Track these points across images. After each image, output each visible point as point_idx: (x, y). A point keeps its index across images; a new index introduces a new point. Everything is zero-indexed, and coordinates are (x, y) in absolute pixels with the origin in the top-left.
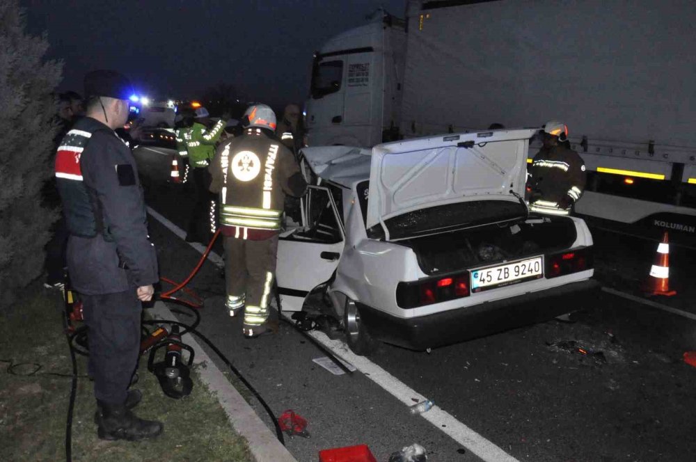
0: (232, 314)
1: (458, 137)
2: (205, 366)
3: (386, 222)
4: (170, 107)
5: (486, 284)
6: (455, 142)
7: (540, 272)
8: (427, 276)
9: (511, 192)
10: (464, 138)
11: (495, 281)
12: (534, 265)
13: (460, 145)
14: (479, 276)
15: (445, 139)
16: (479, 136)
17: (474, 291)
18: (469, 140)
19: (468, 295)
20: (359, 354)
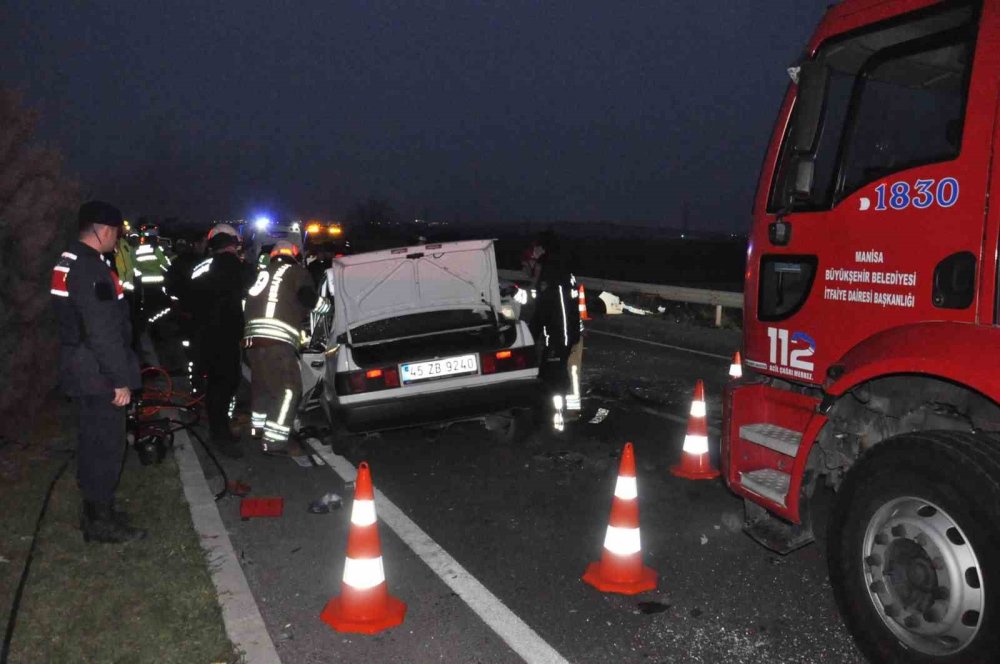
0: (253, 432)
1: (406, 251)
2: (182, 448)
3: (351, 331)
4: (294, 231)
5: (417, 377)
6: (404, 255)
7: (474, 368)
8: (358, 368)
9: (483, 301)
10: (413, 250)
11: (426, 375)
12: (468, 362)
13: (409, 257)
14: (410, 369)
15: (392, 252)
16: (427, 248)
17: (405, 383)
18: (418, 252)
19: (399, 386)
20: (337, 453)
